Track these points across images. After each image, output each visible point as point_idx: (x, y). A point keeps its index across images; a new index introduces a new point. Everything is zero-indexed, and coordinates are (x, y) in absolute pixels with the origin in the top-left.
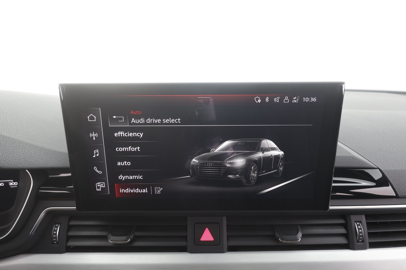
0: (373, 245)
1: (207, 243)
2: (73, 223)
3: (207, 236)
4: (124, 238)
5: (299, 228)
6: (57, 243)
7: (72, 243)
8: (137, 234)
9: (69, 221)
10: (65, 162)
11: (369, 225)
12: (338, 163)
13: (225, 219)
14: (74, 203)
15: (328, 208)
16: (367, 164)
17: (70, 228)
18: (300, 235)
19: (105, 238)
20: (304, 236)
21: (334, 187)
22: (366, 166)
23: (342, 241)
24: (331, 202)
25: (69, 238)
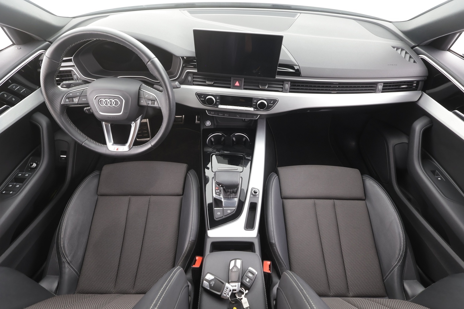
0: (290, 92)
1: (237, 86)
2: (194, 76)
3: (237, 84)
4: (211, 82)
5: (268, 84)
6: (190, 82)
7: (195, 83)
8: (215, 81)
9: (193, 75)
10: (194, 55)
11: (291, 85)
12: (280, 62)
13: (243, 79)
14: (197, 69)
15: (275, 78)
16: (295, 63)
17: (194, 78)
18: (267, 86)
19: (205, 82)
20: (268, 87)
21: (278, 71)
22: (294, 64)
23: (281, 89)
24: (276, 76)
25: (194, 81)
